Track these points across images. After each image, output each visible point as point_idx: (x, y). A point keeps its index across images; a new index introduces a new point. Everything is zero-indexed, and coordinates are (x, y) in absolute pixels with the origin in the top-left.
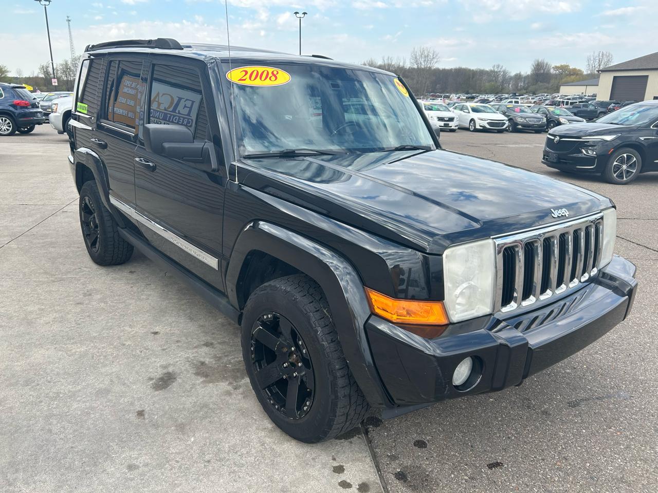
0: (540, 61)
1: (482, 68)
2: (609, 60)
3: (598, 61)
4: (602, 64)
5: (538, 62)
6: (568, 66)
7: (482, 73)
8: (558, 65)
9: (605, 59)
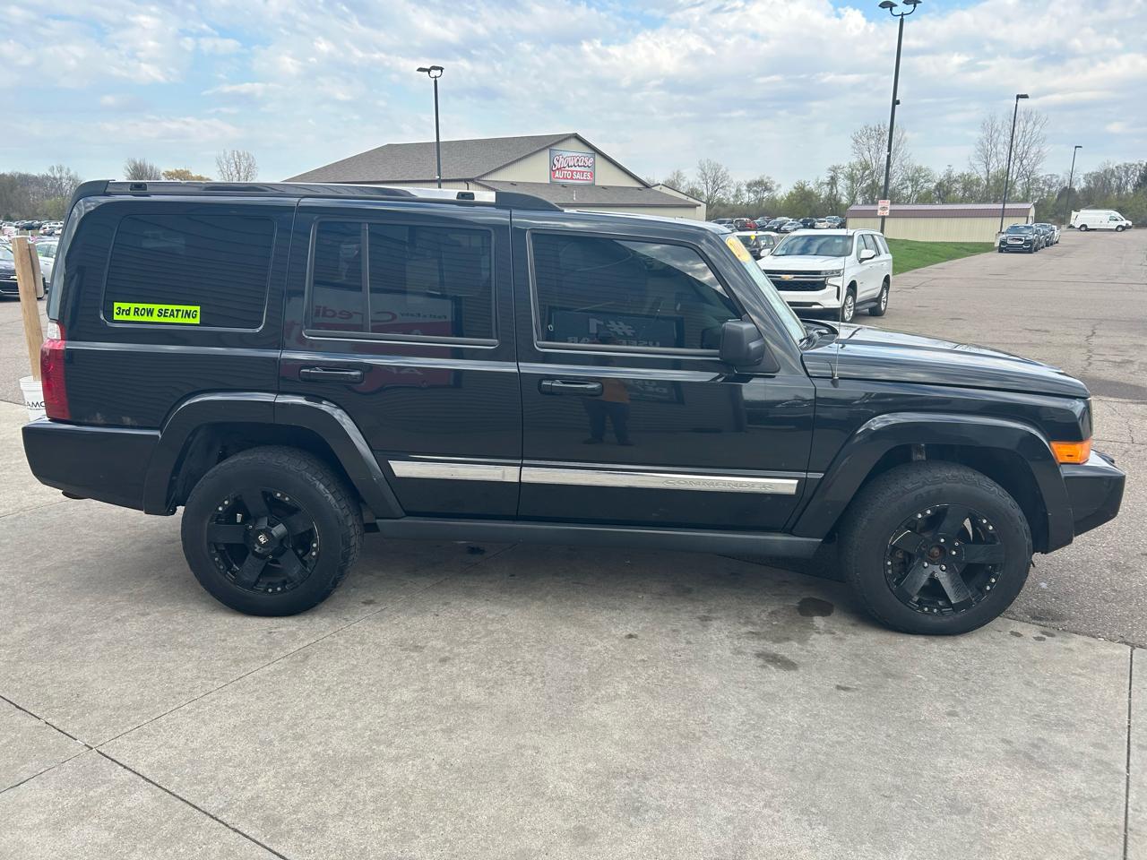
0: (138, 162)
1: (24, 172)
2: (250, 165)
3: (233, 165)
4: (242, 170)
5: (135, 163)
6: (188, 172)
7: (25, 180)
8: (172, 170)
9: (244, 164)
